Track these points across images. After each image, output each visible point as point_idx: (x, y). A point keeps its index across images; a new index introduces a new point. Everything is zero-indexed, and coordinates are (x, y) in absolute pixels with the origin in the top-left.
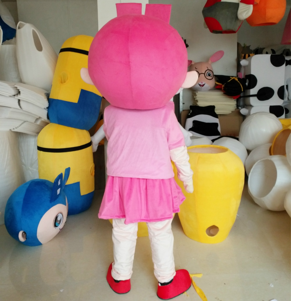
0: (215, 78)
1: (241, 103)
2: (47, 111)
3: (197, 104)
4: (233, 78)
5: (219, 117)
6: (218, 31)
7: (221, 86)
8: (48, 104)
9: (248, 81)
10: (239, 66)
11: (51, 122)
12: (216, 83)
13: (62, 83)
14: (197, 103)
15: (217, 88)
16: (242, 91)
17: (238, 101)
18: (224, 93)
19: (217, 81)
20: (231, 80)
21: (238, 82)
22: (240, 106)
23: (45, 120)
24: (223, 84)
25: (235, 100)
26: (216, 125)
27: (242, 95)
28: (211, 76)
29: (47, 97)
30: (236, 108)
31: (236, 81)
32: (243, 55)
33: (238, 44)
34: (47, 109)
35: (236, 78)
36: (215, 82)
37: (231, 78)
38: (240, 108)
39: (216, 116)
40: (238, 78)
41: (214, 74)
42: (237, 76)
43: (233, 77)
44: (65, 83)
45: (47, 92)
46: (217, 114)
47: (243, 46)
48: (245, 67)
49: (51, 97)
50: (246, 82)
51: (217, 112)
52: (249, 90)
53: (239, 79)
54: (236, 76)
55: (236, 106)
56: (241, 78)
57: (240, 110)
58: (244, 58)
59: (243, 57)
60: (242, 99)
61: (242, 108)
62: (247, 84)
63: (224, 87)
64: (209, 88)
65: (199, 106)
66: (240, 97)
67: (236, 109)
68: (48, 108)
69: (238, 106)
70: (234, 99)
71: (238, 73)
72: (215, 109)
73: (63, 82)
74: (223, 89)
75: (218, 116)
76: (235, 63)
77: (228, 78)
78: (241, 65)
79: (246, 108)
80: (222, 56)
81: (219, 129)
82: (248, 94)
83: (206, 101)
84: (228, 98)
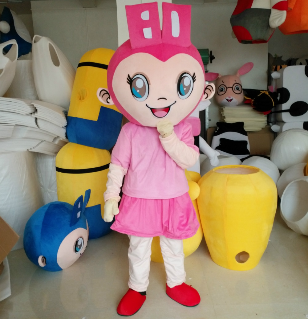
0: (243, 91)
1: (272, 119)
2: (66, 130)
3: (224, 121)
4: (263, 92)
5: (248, 135)
6: (247, 41)
7: (251, 101)
8: (67, 122)
9: (279, 95)
10: (270, 79)
11: (70, 142)
12: (244, 98)
13: (81, 100)
14: (225, 119)
15: (245, 103)
16: (274, 106)
17: (268, 117)
18: (253, 108)
19: (246, 96)
20: (261, 94)
21: (269, 96)
22: (271, 123)
23: (64, 139)
24: (252, 99)
25: (265, 116)
26: (245, 143)
27: (273, 110)
28: (239, 90)
29: (65, 115)
30: (267, 124)
31: (267, 95)
32: (274, 67)
33: (269, 55)
34: (65, 128)
35: (267, 92)
36: (244, 96)
37: (261, 92)
38: (271, 124)
39: (245, 133)
40: (268, 92)
41: (243, 88)
42: (268, 89)
43: (263, 91)
44: (84, 100)
45: (65, 110)
46: (246, 131)
47: (274, 56)
48: (276, 80)
49: (69, 115)
50: (277, 97)
51: (246, 129)
52: (280, 105)
53: (270, 93)
54: (266, 90)
55: (266, 122)
56: (273, 92)
57: (271, 126)
58: (276, 70)
59: (274, 69)
60: (273, 114)
61: (273, 125)
62: (278, 98)
63: (253, 102)
64: (238, 103)
65: (227, 122)
66: (271, 113)
67: (266, 126)
68: (66, 126)
69: (268, 122)
70: (264, 114)
71: (269, 86)
72: (244, 125)
73: (81, 98)
74: (252, 104)
75: (248, 133)
76: (265, 75)
77: (258, 91)
78: (272, 78)
79: (277, 124)
80: (251, 69)
81: (248, 147)
82: (280, 110)
83: (234, 117)
84: (258, 113)
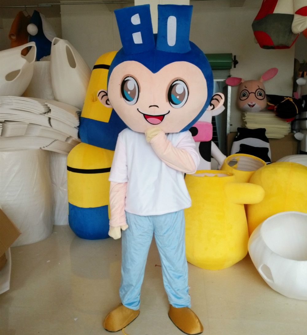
0: (267, 97)
1: (297, 127)
2: (78, 130)
3: (246, 126)
4: (287, 99)
5: (269, 142)
6: (269, 46)
7: (274, 107)
8: (79, 123)
9: (304, 102)
10: (295, 86)
11: (82, 142)
12: (267, 104)
13: (94, 101)
14: (246, 125)
15: (268, 109)
16: (297, 113)
17: (292, 125)
18: (276, 115)
19: (270, 102)
21: (293, 103)
22: (295, 130)
23: (76, 139)
24: (275, 105)
25: (288, 123)
26: (266, 150)
27: (297, 117)
28: (262, 95)
30: (290, 132)
31: (291, 102)
32: (301, 73)
33: (296, 61)
35: (291, 98)
36: (267, 102)
37: (285, 99)
38: (295, 132)
39: (266, 140)
41: (266, 94)
42: (293, 96)
43: (287, 97)
44: (97, 102)
46: (268, 137)
47: (301, 62)
48: (302, 86)
49: (82, 116)
50: (302, 104)
51: (268, 135)
52: (305, 112)
53: (294, 100)
54: (291, 96)
55: (290, 130)
56: (298, 99)
57: (295, 134)
58: (302, 76)
59: (300, 75)
60: (297, 122)
61: (297, 132)
63: (276, 108)
64: (260, 109)
65: (248, 128)
66: (295, 120)
67: (289, 133)
68: (79, 127)
69: (292, 129)
70: (287, 122)
71: (294, 93)
72: (266, 132)
74: (275, 110)
75: (269, 140)
76: (291, 81)
77: (282, 98)
78: (298, 85)
79: (301, 132)
80: (275, 74)
81: (269, 155)
82: (305, 117)
83: (256, 123)
84: (281, 120)
